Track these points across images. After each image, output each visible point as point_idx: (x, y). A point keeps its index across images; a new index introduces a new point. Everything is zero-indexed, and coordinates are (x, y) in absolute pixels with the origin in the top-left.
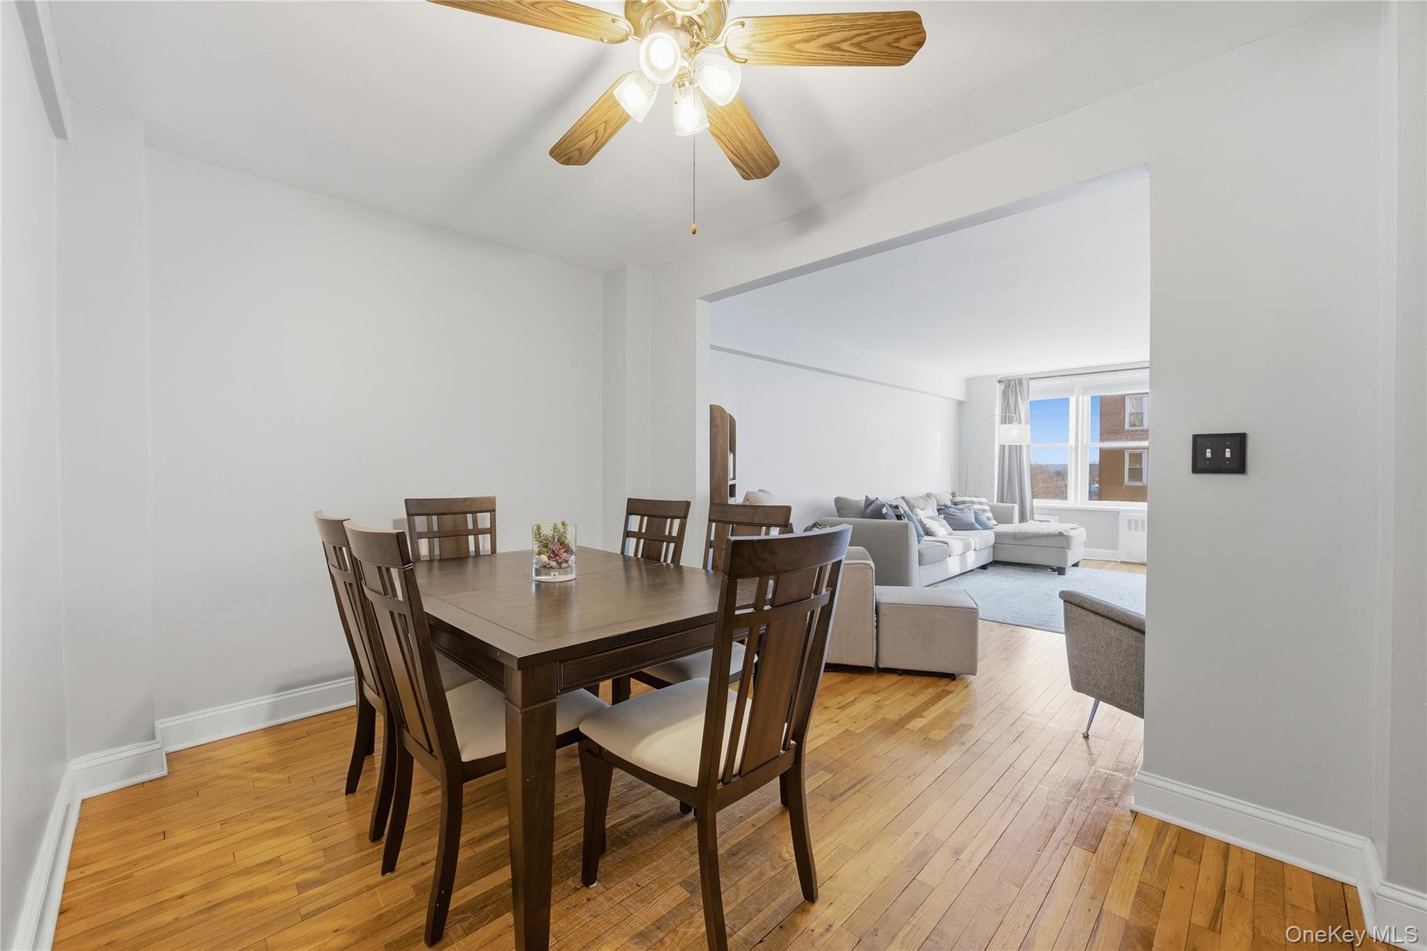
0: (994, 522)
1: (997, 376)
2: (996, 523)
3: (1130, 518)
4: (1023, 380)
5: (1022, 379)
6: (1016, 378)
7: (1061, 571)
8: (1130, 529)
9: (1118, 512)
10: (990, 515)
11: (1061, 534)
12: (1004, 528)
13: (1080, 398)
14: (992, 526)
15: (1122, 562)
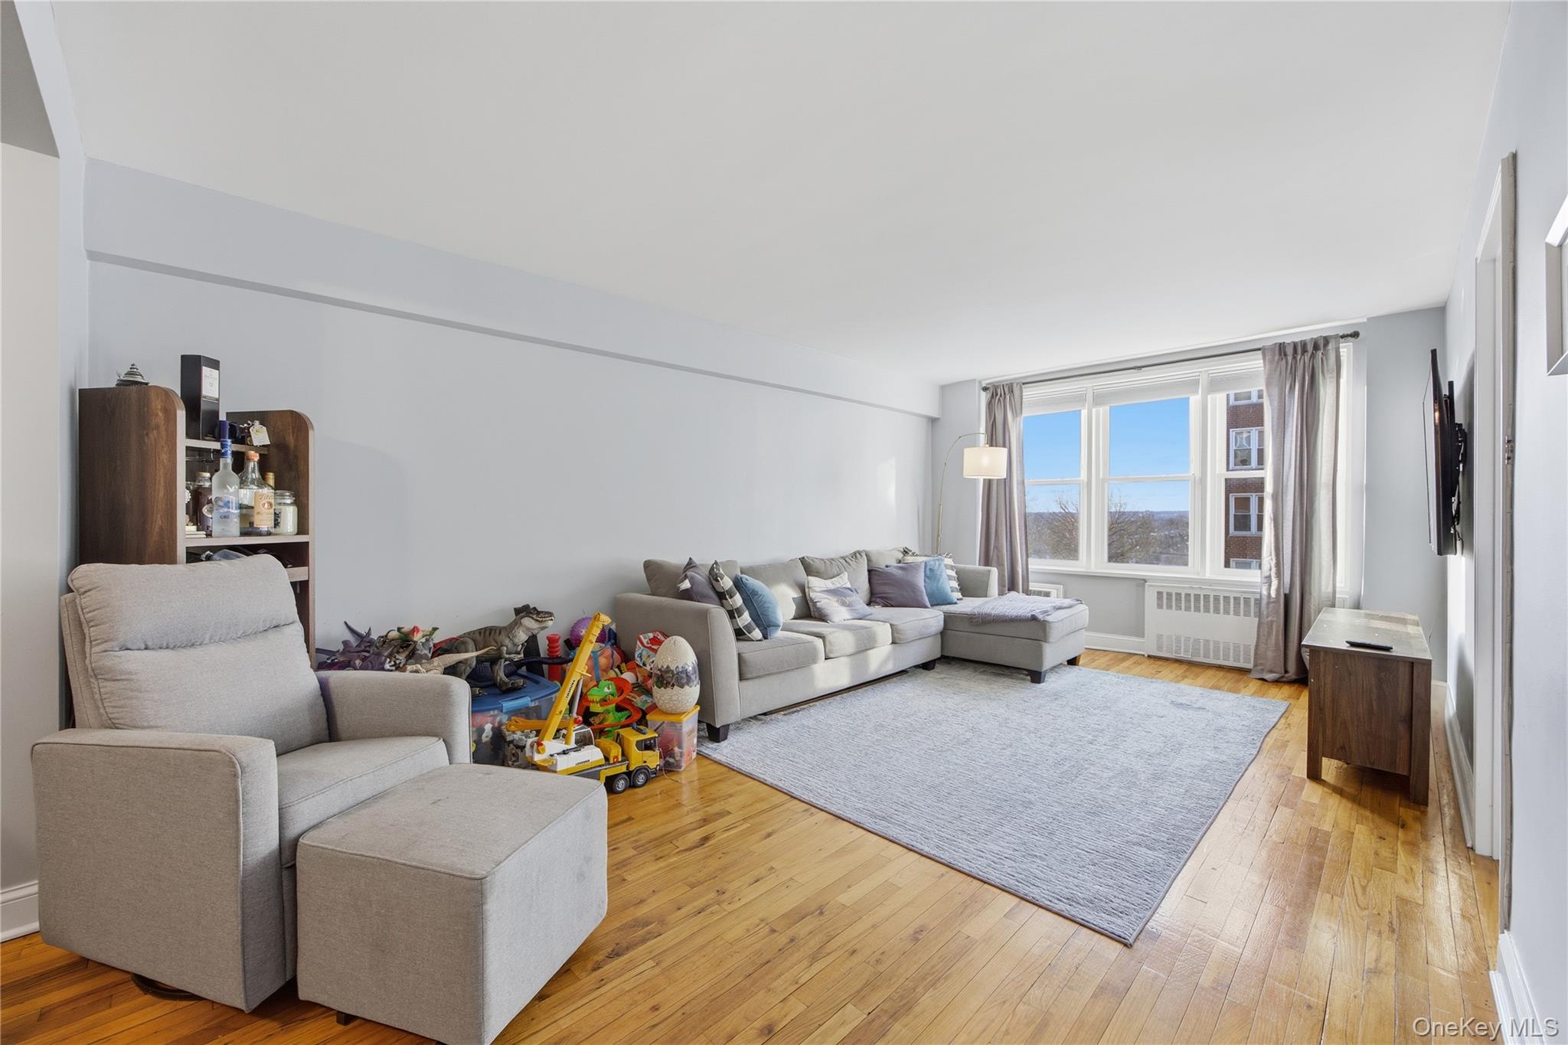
0: (959, 595)
1: (980, 382)
2: (961, 596)
3: (1160, 590)
4: (1015, 385)
5: (1012, 384)
6: (1005, 383)
7: (1036, 677)
8: (1160, 606)
9: (1145, 581)
10: (955, 584)
11: (1034, 618)
12: (968, 605)
13: (1094, 410)
14: (956, 600)
15: (1149, 656)
